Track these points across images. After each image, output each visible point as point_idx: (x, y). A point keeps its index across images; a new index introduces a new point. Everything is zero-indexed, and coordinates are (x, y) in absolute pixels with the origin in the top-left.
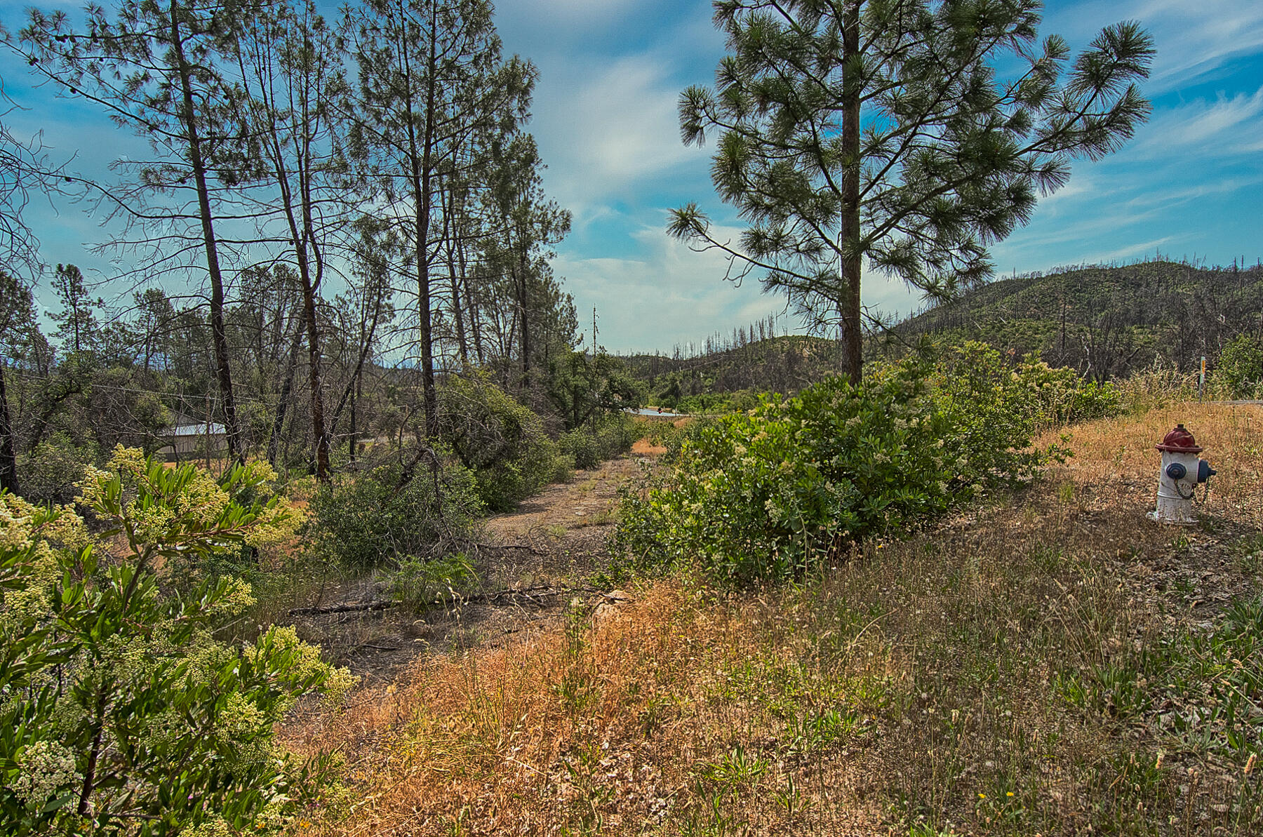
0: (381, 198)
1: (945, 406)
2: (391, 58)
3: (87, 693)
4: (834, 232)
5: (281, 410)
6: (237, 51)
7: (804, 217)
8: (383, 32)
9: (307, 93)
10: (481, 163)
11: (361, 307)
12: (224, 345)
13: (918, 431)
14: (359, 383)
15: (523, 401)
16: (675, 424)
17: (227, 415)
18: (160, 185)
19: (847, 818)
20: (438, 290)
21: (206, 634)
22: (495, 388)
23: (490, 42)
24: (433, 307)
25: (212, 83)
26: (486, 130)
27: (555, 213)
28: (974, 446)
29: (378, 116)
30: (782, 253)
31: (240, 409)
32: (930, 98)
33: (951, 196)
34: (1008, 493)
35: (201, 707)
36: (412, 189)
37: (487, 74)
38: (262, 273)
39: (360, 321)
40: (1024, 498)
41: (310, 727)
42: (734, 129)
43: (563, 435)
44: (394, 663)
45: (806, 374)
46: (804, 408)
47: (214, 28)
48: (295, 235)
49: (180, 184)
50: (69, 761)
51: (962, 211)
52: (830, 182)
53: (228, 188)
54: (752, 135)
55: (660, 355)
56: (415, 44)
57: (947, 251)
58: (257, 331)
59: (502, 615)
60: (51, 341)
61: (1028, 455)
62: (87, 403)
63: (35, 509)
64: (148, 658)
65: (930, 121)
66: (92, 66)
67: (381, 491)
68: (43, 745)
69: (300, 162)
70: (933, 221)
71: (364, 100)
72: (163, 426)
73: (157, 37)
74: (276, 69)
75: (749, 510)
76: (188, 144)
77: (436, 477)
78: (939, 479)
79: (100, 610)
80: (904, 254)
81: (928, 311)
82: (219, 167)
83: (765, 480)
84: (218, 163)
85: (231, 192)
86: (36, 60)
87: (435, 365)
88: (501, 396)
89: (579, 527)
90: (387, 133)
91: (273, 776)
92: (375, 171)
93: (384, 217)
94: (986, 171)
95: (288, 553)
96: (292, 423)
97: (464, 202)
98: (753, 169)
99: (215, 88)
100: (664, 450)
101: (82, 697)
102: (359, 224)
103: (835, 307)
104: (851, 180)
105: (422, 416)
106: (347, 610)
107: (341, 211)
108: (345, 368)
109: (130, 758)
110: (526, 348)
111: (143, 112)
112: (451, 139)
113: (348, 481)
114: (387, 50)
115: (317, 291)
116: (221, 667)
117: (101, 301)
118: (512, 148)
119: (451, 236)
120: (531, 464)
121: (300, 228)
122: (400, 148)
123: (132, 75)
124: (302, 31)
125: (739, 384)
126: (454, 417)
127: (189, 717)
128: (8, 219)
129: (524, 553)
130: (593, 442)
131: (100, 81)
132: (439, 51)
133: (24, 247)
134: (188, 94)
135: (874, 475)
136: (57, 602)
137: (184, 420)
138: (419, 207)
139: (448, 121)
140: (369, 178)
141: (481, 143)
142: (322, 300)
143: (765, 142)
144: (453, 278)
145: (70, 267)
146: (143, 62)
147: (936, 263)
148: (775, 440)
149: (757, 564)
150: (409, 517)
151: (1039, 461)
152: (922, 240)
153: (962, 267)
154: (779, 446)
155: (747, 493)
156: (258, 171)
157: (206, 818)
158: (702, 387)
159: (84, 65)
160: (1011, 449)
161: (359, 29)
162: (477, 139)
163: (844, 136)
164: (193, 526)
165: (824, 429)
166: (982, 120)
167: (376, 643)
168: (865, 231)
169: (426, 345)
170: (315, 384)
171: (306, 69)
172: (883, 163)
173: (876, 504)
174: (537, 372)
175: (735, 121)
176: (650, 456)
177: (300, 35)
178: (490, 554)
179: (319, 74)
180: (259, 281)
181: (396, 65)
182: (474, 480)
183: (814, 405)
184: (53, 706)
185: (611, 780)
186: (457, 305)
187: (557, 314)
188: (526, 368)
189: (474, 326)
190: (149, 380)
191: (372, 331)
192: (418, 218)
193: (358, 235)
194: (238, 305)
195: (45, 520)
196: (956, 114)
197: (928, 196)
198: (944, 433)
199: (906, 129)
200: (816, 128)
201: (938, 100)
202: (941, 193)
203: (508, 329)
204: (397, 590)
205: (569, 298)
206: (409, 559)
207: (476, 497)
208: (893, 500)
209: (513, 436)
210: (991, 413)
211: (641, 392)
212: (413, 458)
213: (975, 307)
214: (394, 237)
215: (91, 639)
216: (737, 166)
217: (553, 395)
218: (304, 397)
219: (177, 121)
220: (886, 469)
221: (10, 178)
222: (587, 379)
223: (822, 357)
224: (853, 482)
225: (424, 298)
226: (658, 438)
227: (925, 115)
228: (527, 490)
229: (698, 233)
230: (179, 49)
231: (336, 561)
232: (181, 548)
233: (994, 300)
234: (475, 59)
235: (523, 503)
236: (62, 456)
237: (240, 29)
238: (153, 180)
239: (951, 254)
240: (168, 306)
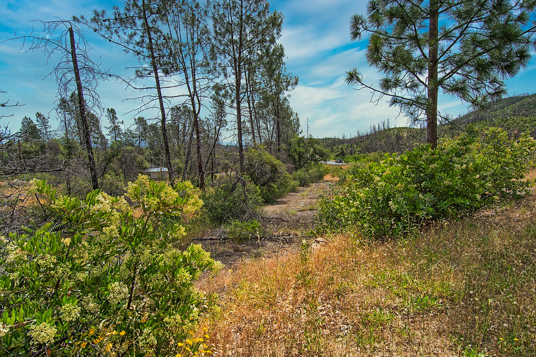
0: (222, 76)
1: (479, 158)
2: (225, 17)
3: (130, 266)
4: (424, 77)
5: (187, 162)
6: (167, 20)
7: (409, 71)
8: (222, 6)
9: (193, 35)
10: (261, 58)
11: (214, 121)
12: (167, 138)
13: (466, 171)
14: (214, 152)
15: (278, 158)
16: (343, 168)
17: (168, 165)
18: (142, 76)
19: (433, 343)
20: (244, 113)
21: (170, 245)
22: (267, 153)
23: (265, 5)
24: (242, 120)
25: (159, 34)
26: (263, 44)
27: (291, 77)
28: (495, 178)
29: (220, 42)
30: (398, 89)
31: (173, 162)
32: (475, 9)
33: (486, 57)
34: (512, 200)
35: (169, 273)
36: (233, 71)
37: (263, 19)
38: (178, 109)
39: (214, 127)
40: (520, 203)
41: (201, 283)
42: (376, 32)
43: (294, 172)
44: (231, 261)
45: (405, 145)
46: (408, 160)
47: (159, 12)
48: (190, 93)
49: (149, 75)
50: (126, 290)
51: (492, 63)
52: (423, 54)
53: (166, 76)
54: (384, 34)
55: (336, 138)
56: (235, 10)
57: (484, 83)
58: (177, 132)
59: (271, 245)
60: (107, 137)
61: (524, 182)
62: (120, 160)
63: (111, 198)
64: (151, 253)
65: (475, 20)
66: (116, 31)
67: (224, 194)
68: (117, 283)
69: (191, 64)
70: (477, 69)
71: (215, 36)
72: (146, 168)
73: (138, 17)
74: (182, 26)
75: (381, 206)
76: (151, 59)
77: (244, 189)
78: (476, 193)
79: (135, 235)
80: (460, 86)
81: (468, 114)
82: (163, 67)
83: (389, 193)
84: (162, 66)
85: (167, 77)
86: (96, 30)
87: (244, 144)
88: (269, 156)
89: (301, 211)
90: (224, 49)
91: (194, 300)
92: (220, 64)
93: (223, 84)
94: (505, 43)
95: (191, 217)
96: (191, 168)
97: (254, 75)
98: (385, 49)
99: (160, 36)
100: (338, 179)
101: (129, 266)
102: (214, 87)
103: (424, 113)
104: (433, 53)
105: (238, 165)
106: (213, 239)
107: (207, 82)
108: (209, 145)
109: (145, 289)
110: (279, 136)
111: (135, 48)
112: (249, 49)
113: (212, 190)
114: (224, 13)
115: (199, 115)
116: (176, 258)
117: (123, 122)
118: (273, 51)
119: (249, 90)
120: (281, 184)
121: (192, 90)
122: (229, 55)
123: (130, 33)
124: (191, 9)
125: (372, 150)
126: (251, 165)
127: (165, 276)
128: (91, 91)
129: (279, 221)
130: (307, 176)
131: (119, 36)
132: (244, 12)
133: (97, 102)
134: (150, 39)
135: (443, 191)
136: (120, 231)
137: (153, 166)
138: (237, 79)
139: (248, 42)
140: (217, 68)
141: (261, 50)
142: (200, 119)
143: (390, 37)
144: (250, 107)
145: (111, 109)
146: (134, 28)
147: (477, 89)
148: (394, 174)
149: (385, 229)
150: (235, 204)
151: (529, 185)
152: (470, 79)
153: (491, 91)
154: (395, 178)
155: (380, 198)
156: (176, 68)
157: (173, 314)
158: (355, 151)
159: (113, 30)
160: (513, 179)
161: (212, 6)
162: (259, 48)
163: (430, 31)
164: (165, 205)
165: (418, 169)
166: (502, 19)
167: (224, 253)
168: (440, 76)
169: (240, 135)
170: (198, 152)
171: (193, 25)
172: (450, 43)
173: (444, 205)
174: (284, 146)
175: (376, 28)
176: (332, 181)
177: (190, 11)
178: (266, 220)
179: (198, 27)
180: (177, 112)
181: (227, 19)
182: (259, 191)
183: (413, 158)
184: (119, 269)
185: (323, 315)
186: (251, 119)
187: (291, 121)
188: (279, 144)
189: (258, 128)
190: (140, 151)
191: (219, 131)
192: (236, 83)
193: (213, 92)
194: (170, 122)
195: (114, 202)
196: (489, 16)
197: (474, 57)
198: (480, 171)
199: (463, 25)
200: (416, 28)
201: (480, 10)
202: (480, 56)
203: (271, 128)
204: (231, 233)
205: (297, 114)
206: (235, 221)
207: (260, 197)
208: (453, 203)
209: (274, 173)
210: (504, 162)
211: (328, 154)
212: (236, 181)
213: (493, 111)
214: (227, 92)
215: (132, 246)
216: (378, 49)
217: (290, 156)
218: (194, 157)
219: (147, 50)
220: (450, 188)
221: (91, 76)
222: (304, 149)
223: (413, 137)
224: (433, 194)
225: (239, 116)
226: (335, 173)
227: (473, 18)
228: (280, 195)
229: (358, 82)
230: (146, 21)
231: (208, 221)
232: (161, 213)
233: (503, 107)
234: (259, 14)
235: (278, 200)
236: (112, 179)
237: (168, 11)
238: (139, 74)
239: (485, 85)
240: (146, 124)
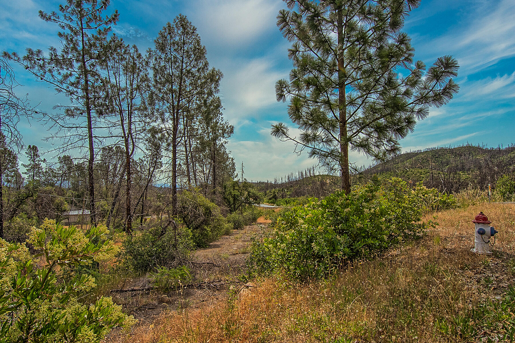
1: (385, 204)
2: (166, 69)
3: (23, 325)
4: (337, 134)
5: (114, 204)
6: (107, 66)
7: (325, 129)
8: (163, 59)
9: (133, 81)
10: (199, 107)
11: (149, 163)
12: (93, 178)
13: (374, 214)
14: (146, 194)
15: (212, 201)
16: (275, 210)
17: (92, 206)
18: (73, 115)
20: (180, 156)
21: (75, 300)
22: (201, 195)
23: (204, 63)
24: (177, 163)
25: (96, 77)
26: (202, 95)
27: (227, 126)
28: (398, 220)
29: (160, 90)
30: (316, 142)
31: (97, 204)
32: (372, 84)
33: (382, 121)
34: (413, 240)
35: (70, 332)
36: (172, 117)
37: (202, 75)
38: (110, 149)
39: (148, 168)
40: (420, 243)
42: (297, 95)
43: (229, 215)
44: (154, 314)
45: (328, 190)
46: (327, 204)
47: (99, 57)
48: (125, 135)
49: (80, 115)
51: (387, 127)
52: (335, 115)
53: (99, 117)
54: (304, 98)
55: (269, 182)
56: (175, 64)
57: (382, 142)
58: (106, 172)
59: (200, 293)
60: (23, 176)
61: (420, 225)
62: (35, 201)
63: (9, 245)
64: (50, 309)
65: (373, 93)
66: (50, 70)
67: (152, 239)
69: (128, 107)
70: (376, 131)
71: (155, 84)
72: (65, 211)
73: (76, 60)
74: (122, 72)
75: (305, 247)
76: (85, 100)
77: (175, 232)
78: (384, 235)
79: (32, 288)
80: (365, 143)
81: (377, 165)
83: (311, 234)
84: (96, 107)
85: (101, 118)
86: (28, 67)
87: (177, 186)
88: (204, 198)
89: (234, 254)
90: (163, 96)
92: (158, 110)
93: (160, 128)
94: (395, 112)
95: (112, 265)
96: (118, 210)
97: (192, 122)
98: (304, 111)
99: (98, 79)
100: (270, 221)
101: (21, 326)
102: (150, 131)
103: (338, 164)
104: (343, 115)
105: (171, 207)
106: (135, 290)
107: (143, 125)
108: (141, 187)
110: (215, 179)
111: (68, 88)
112: (188, 99)
113: (139, 234)
114: (164, 66)
115: (132, 156)
116: (79, 314)
117: (45, 160)
118: (212, 102)
119: (186, 135)
120: (215, 227)
121: (127, 132)
122: (168, 102)
123: (65, 73)
124: (132, 59)
125: (301, 194)
126: (184, 207)
127: (65, 336)
128: (11, 127)
129: (211, 266)
130: (241, 219)
131: (53, 76)
132: (184, 67)
133: (16, 138)
134: (87, 81)
135: (357, 233)
136: (14, 284)
137: (74, 208)
138: (174, 124)
139: (187, 92)
140: (155, 113)
141: (199, 100)
142: (133, 160)
143: (309, 100)
144: (186, 151)
145: (34, 146)
146: (70, 69)
147: (378, 146)
148: (315, 217)
149: (309, 271)
150: (163, 250)
151: (425, 227)
152: (372, 138)
153: (388, 148)
154: (317, 220)
155: (304, 240)
156: (112, 110)
158: (286, 195)
159: (47, 70)
160: (413, 222)
161: (154, 58)
163: (340, 98)
164: (73, 253)
165: (336, 213)
166: (393, 92)
167: (146, 305)
168: (349, 134)
169: (174, 177)
170: (128, 194)
171: (133, 72)
172: (355, 108)
173: (358, 245)
174: (219, 189)
175: (297, 92)
176: (265, 224)
178: (196, 266)
179: (138, 74)
180: (109, 152)
181: (169, 71)
182: (191, 234)
183: (331, 202)
184: (8, 330)
186: (187, 162)
187: (227, 166)
188: (214, 187)
189: (194, 170)
190: (61, 192)
191: (153, 172)
192: (173, 128)
193: (149, 135)
194: (100, 162)
195: (13, 249)
196: (383, 90)
197: (373, 121)
198: (385, 215)
199: (363, 96)
200: (328, 95)
201: (375, 85)
202: (378, 120)
203: (207, 172)
204: (157, 282)
205: (232, 159)
206: (162, 268)
207: (191, 241)
208: (365, 243)
209: (208, 215)
210: (404, 207)
211: (261, 197)
212: (166, 225)
213: (396, 164)
214: (163, 135)
215: (27, 301)
216: (298, 109)
217: (225, 198)
218: (123, 199)
219: (81, 91)
220: (362, 230)
221: (13, 112)
222: (239, 192)
223: (334, 183)
224: (348, 236)
225: (174, 159)
226: (268, 216)
227: (371, 90)
228: (213, 238)
229: (283, 135)
230: (84, 64)
231: (131, 269)
232: (67, 262)
233: (403, 161)
234: (198, 70)
235: (211, 244)
236: (23, 223)
237: (108, 57)
238: (70, 113)
239: (384, 143)
240: (71, 162)
